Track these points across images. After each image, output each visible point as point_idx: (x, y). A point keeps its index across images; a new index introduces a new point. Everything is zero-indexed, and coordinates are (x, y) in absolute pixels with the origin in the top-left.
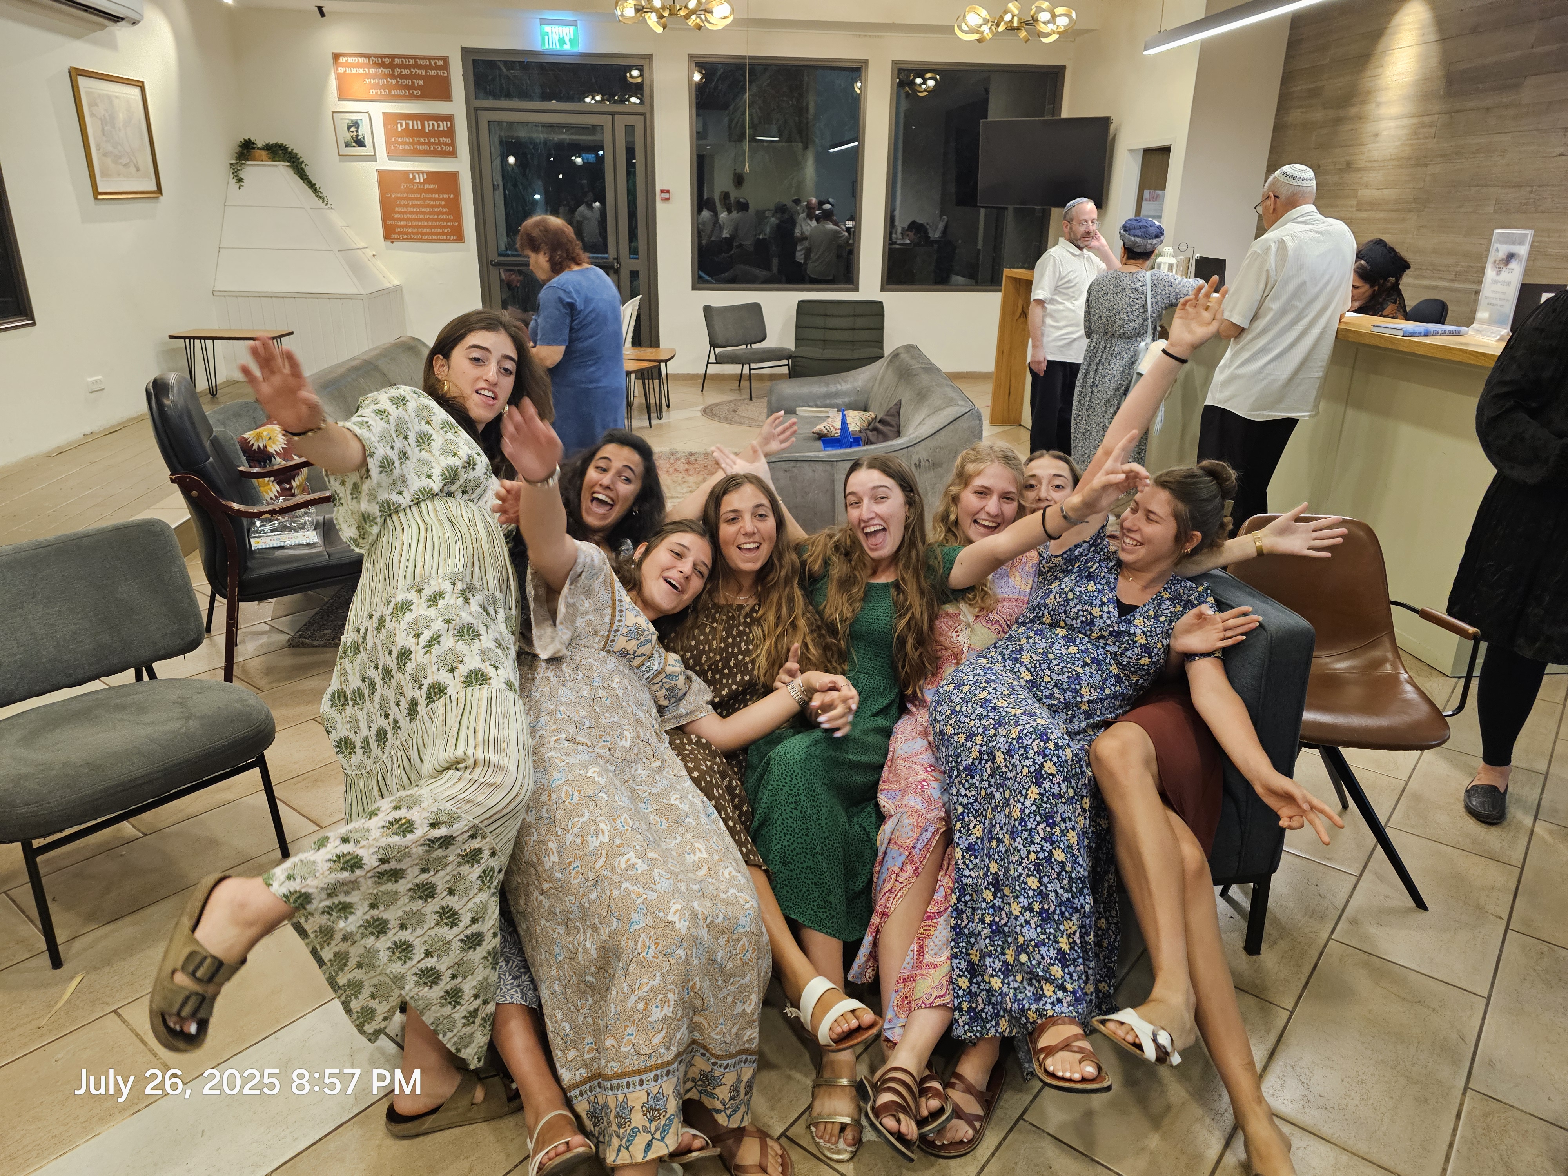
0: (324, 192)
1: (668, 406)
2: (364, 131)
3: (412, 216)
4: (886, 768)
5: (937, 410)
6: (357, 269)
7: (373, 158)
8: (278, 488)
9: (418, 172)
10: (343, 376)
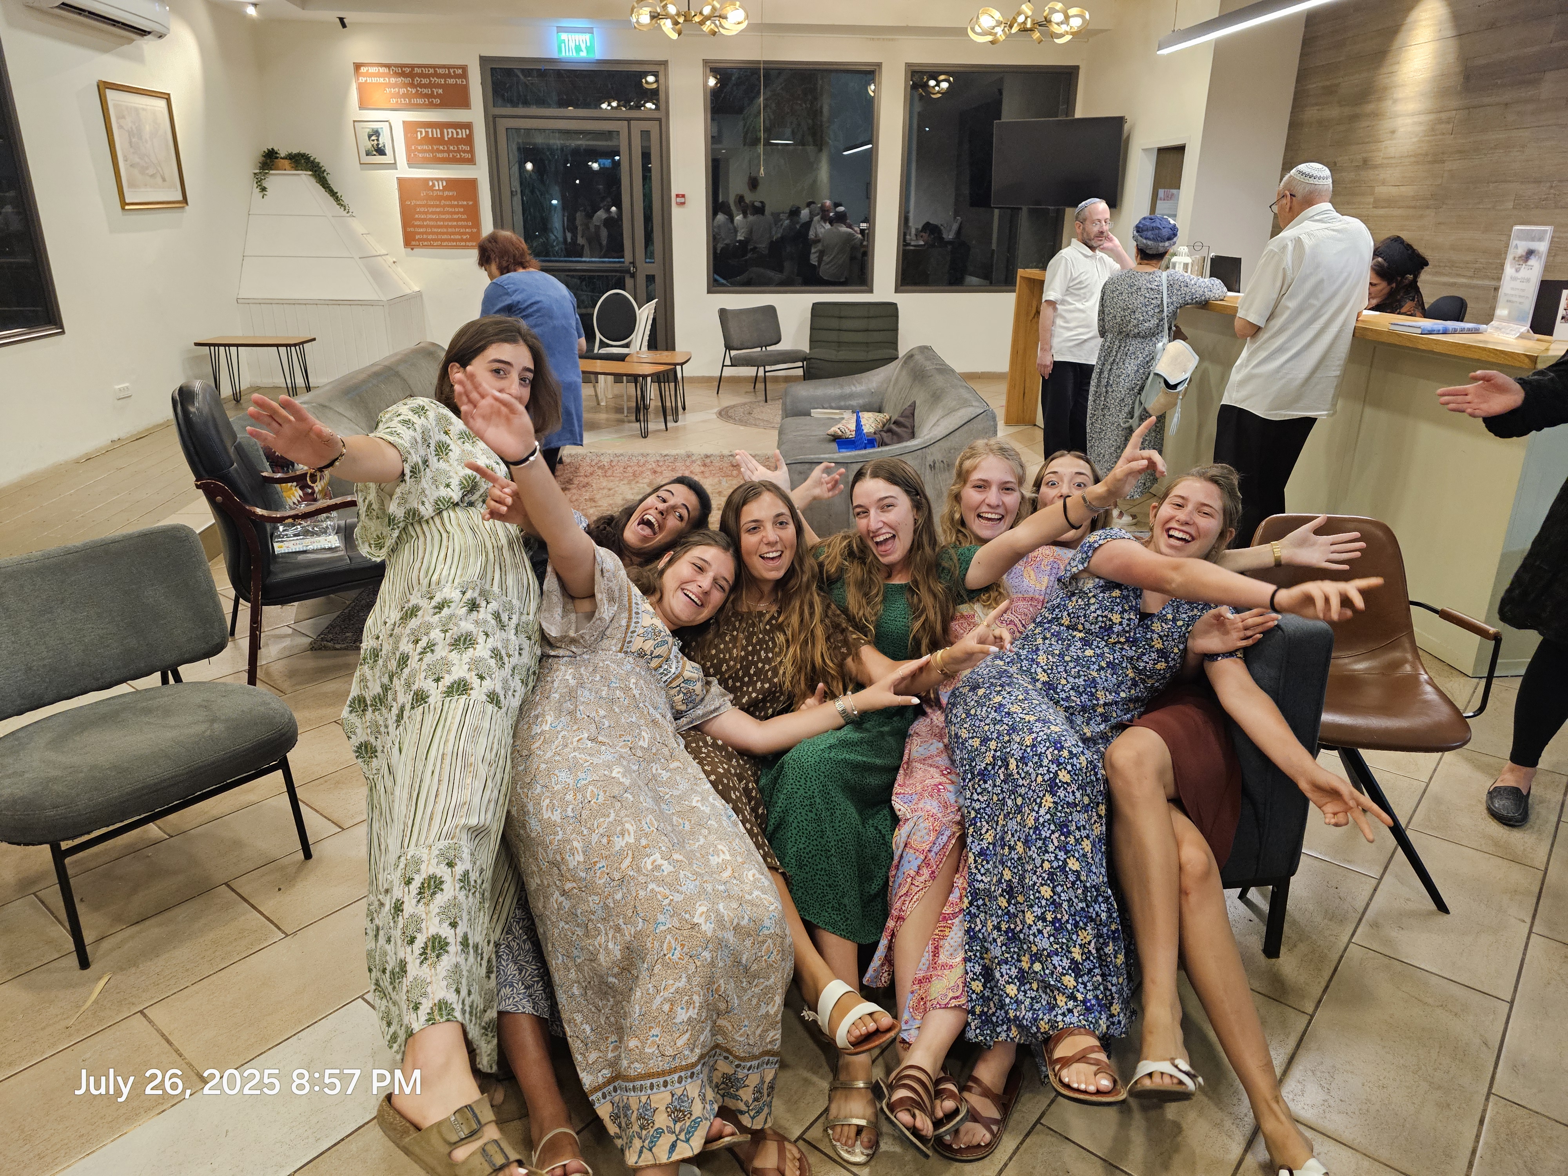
0: (346, 200)
1: (684, 409)
2: (385, 140)
3: (432, 223)
4: (901, 771)
5: (953, 410)
6: (377, 275)
7: (393, 166)
8: (301, 493)
9: (438, 180)
10: (364, 382)
